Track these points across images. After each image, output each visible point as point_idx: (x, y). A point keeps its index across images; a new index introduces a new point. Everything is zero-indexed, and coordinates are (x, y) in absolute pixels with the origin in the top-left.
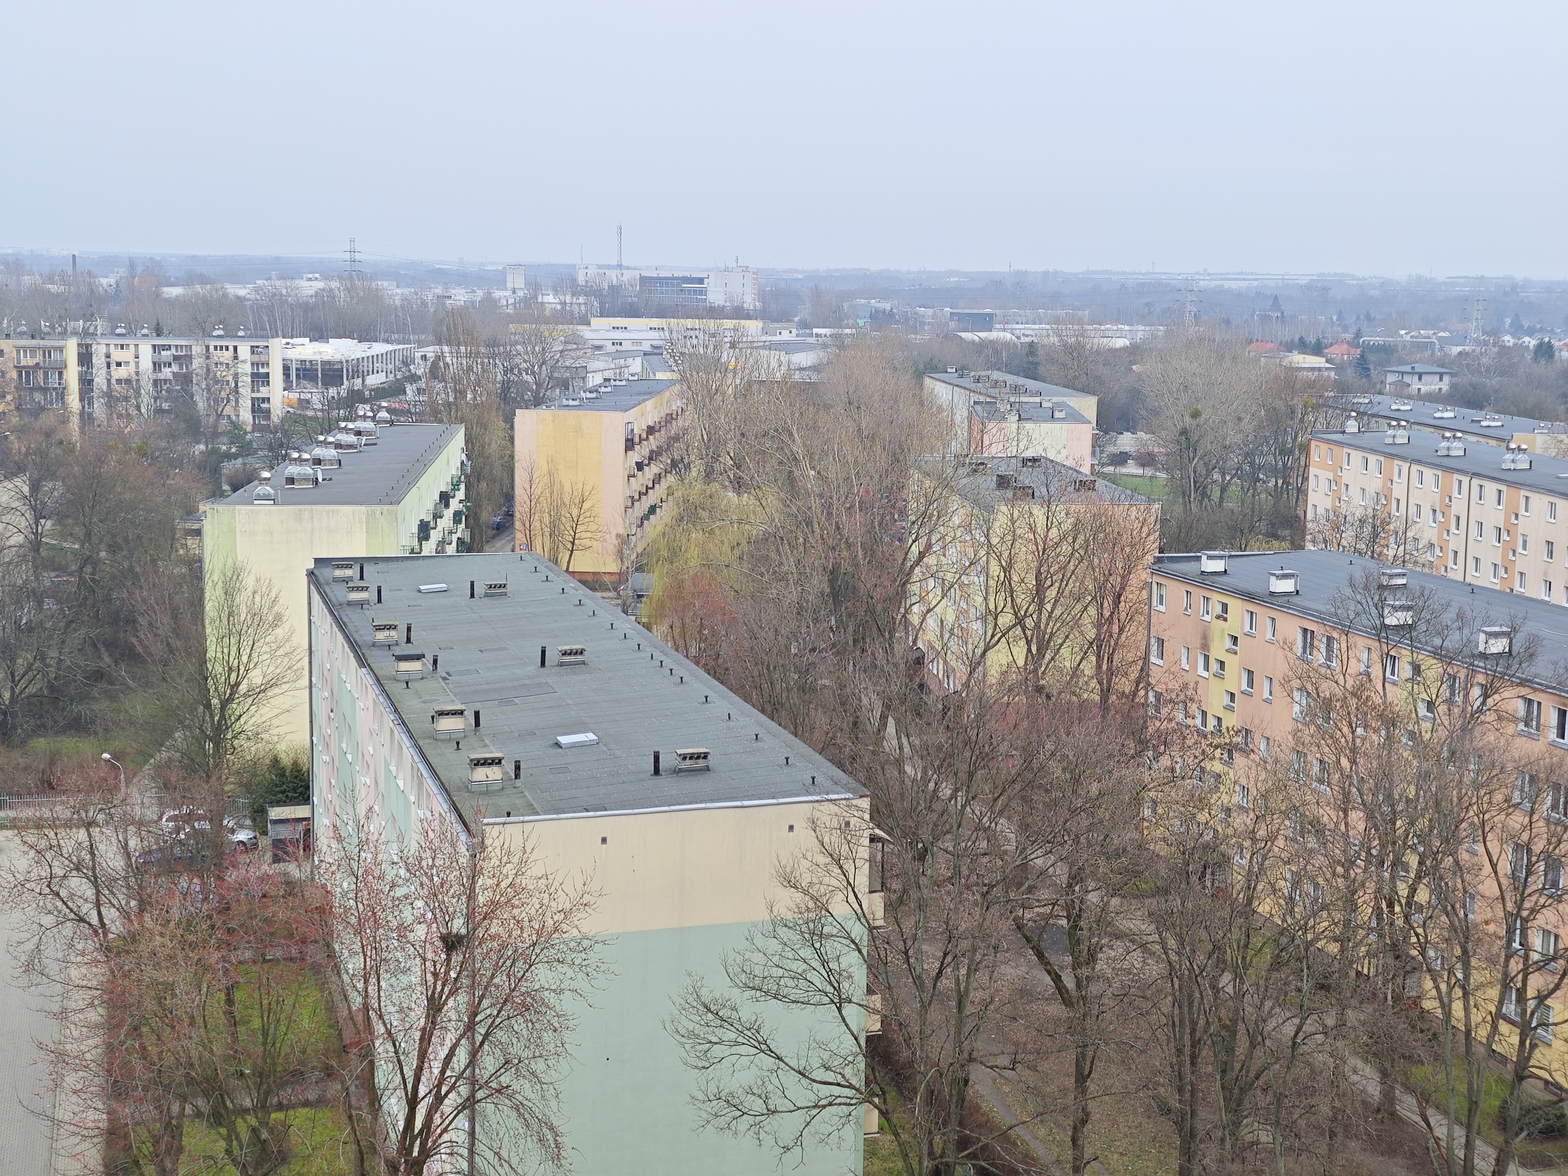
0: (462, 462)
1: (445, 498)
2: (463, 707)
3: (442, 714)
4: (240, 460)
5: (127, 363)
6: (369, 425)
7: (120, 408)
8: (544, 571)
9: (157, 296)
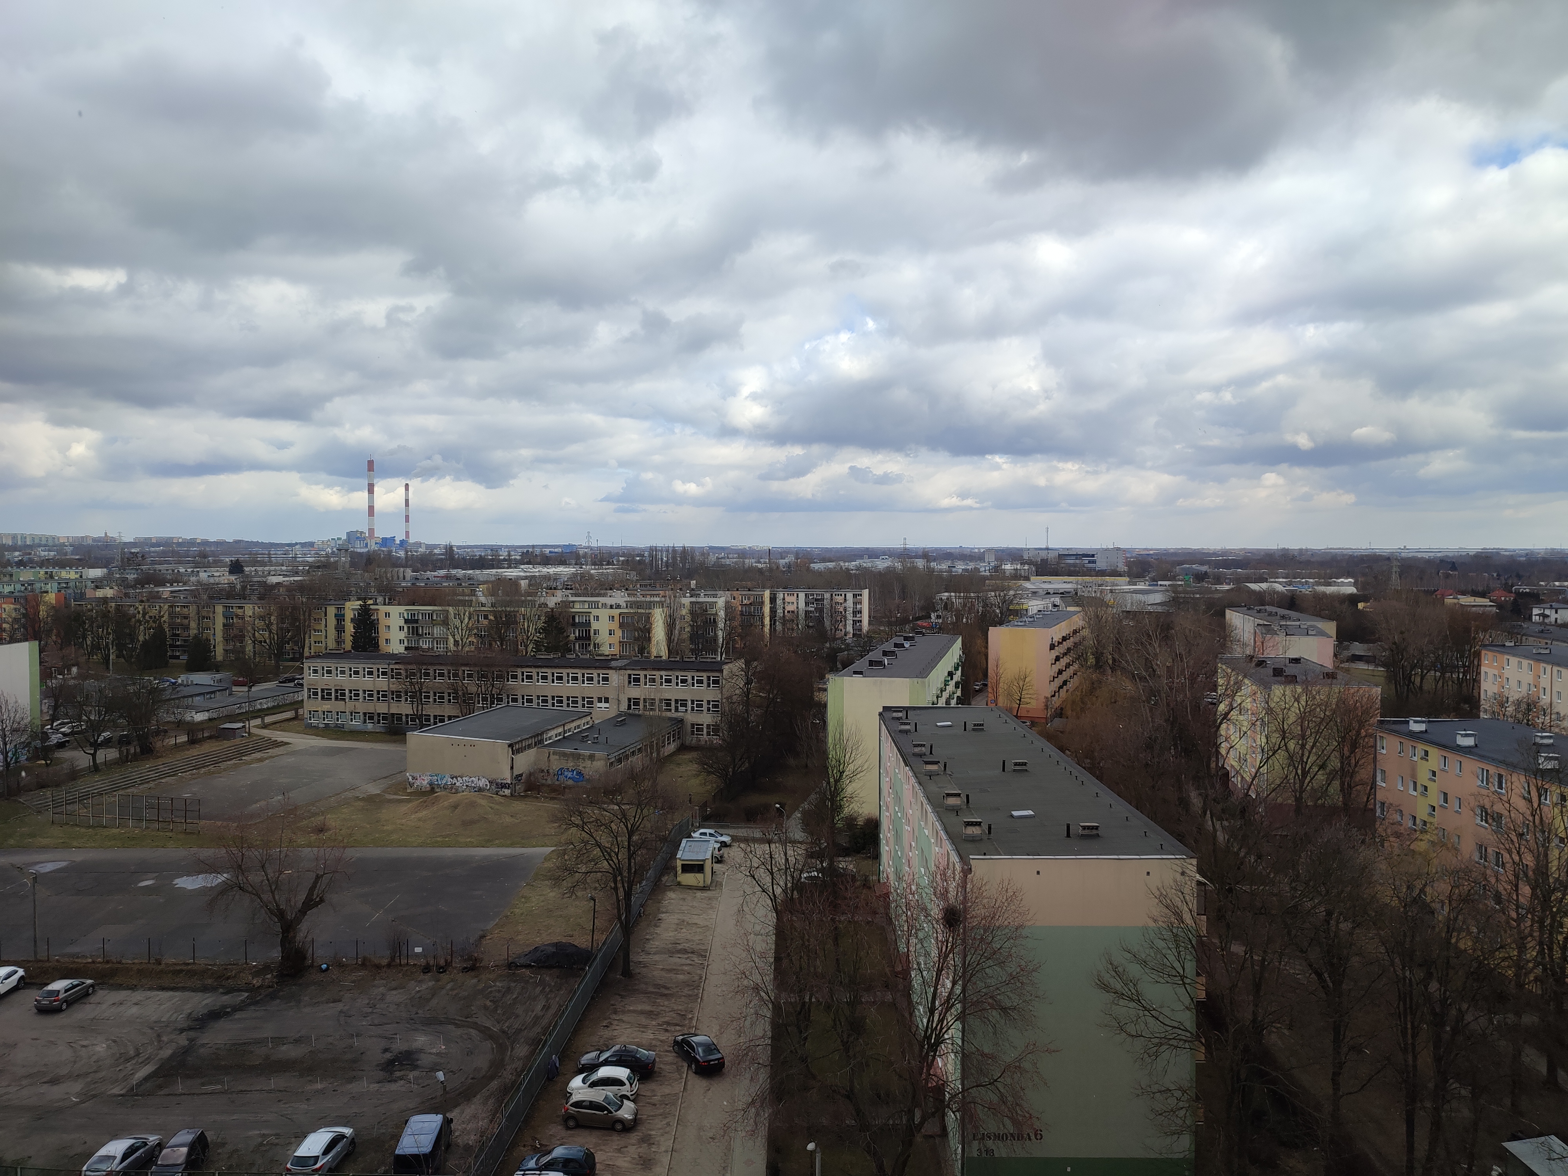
0: (960, 656)
1: (950, 675)
2: (960, 792)
3: (949, 795)
4: (846, 653)
5: (793, 603)
7: (789, 625)
8: (1003, 717)
9: (808, 569)
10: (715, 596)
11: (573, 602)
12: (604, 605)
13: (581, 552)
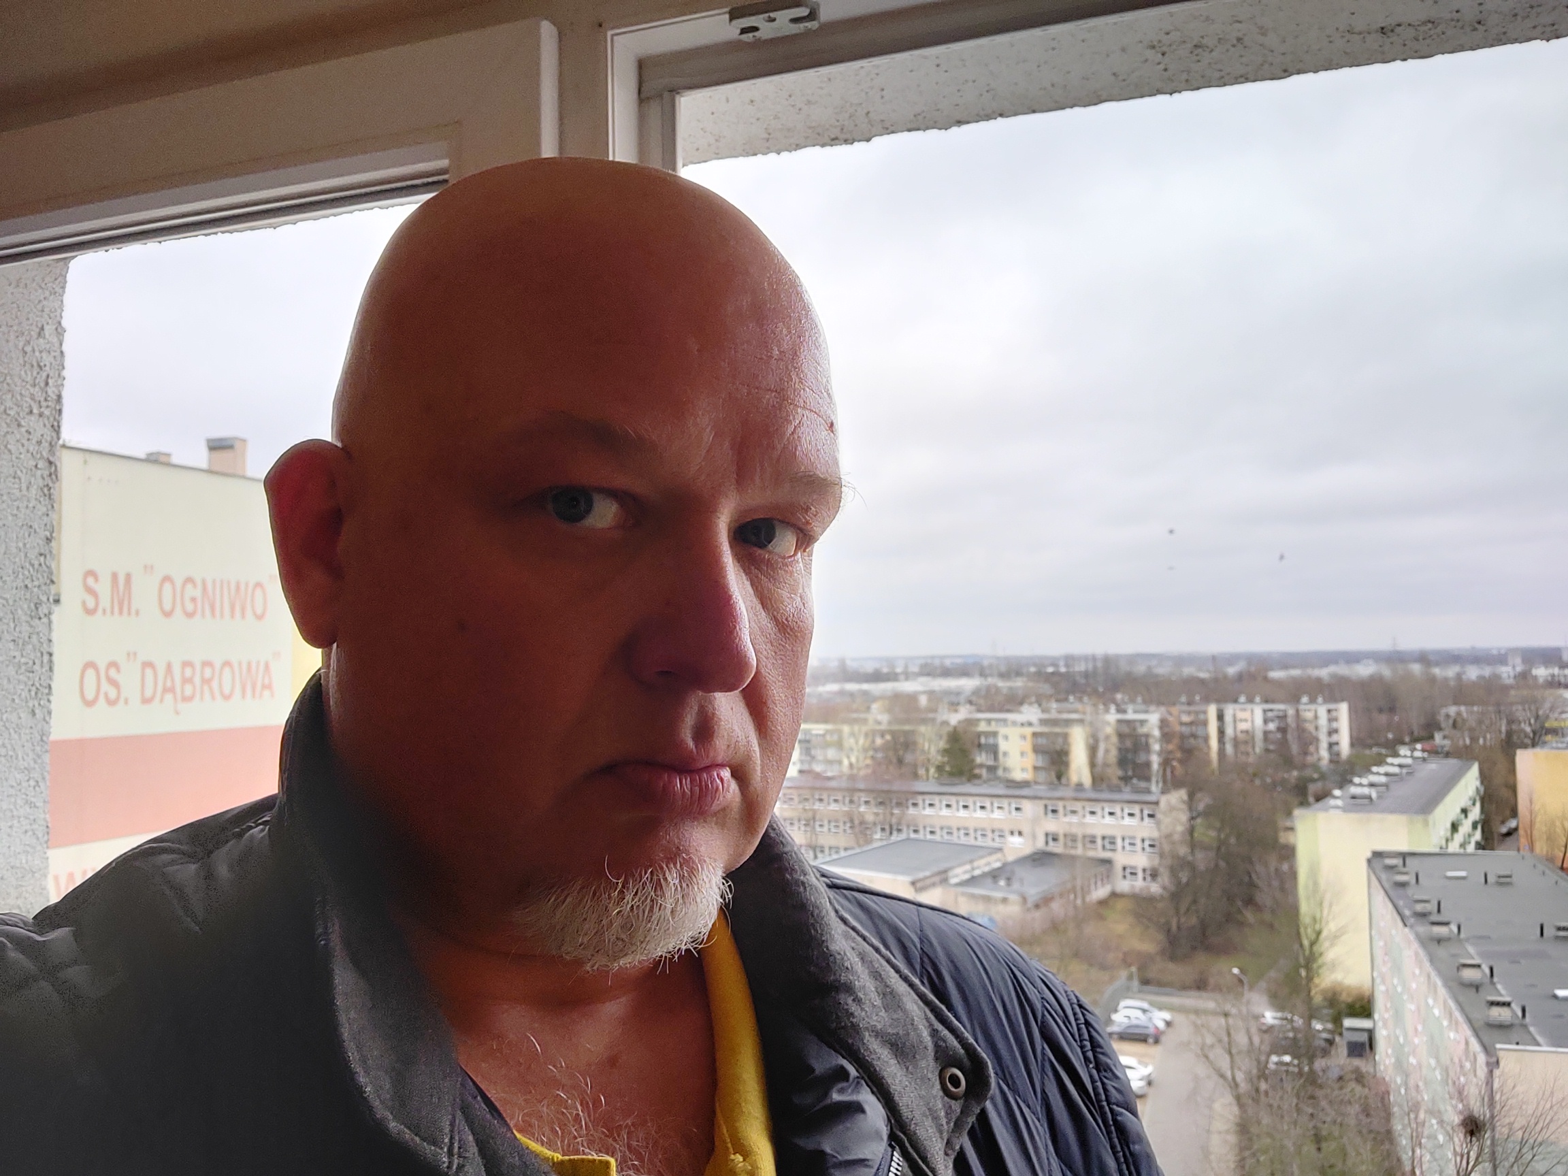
0: (1477, 788)
1: (1465, 811)
2: (1480, 962)
3: (1465, 966)
4: (1320, 782)
5: (1246, 720)
6: (1409, 761)
7: (1242, 748)
8: (1540, 867)
9: (1266, 679)
10: (1146, 712)
11: (979, 720)
12: (1014, 723)
13: (986, 663)
